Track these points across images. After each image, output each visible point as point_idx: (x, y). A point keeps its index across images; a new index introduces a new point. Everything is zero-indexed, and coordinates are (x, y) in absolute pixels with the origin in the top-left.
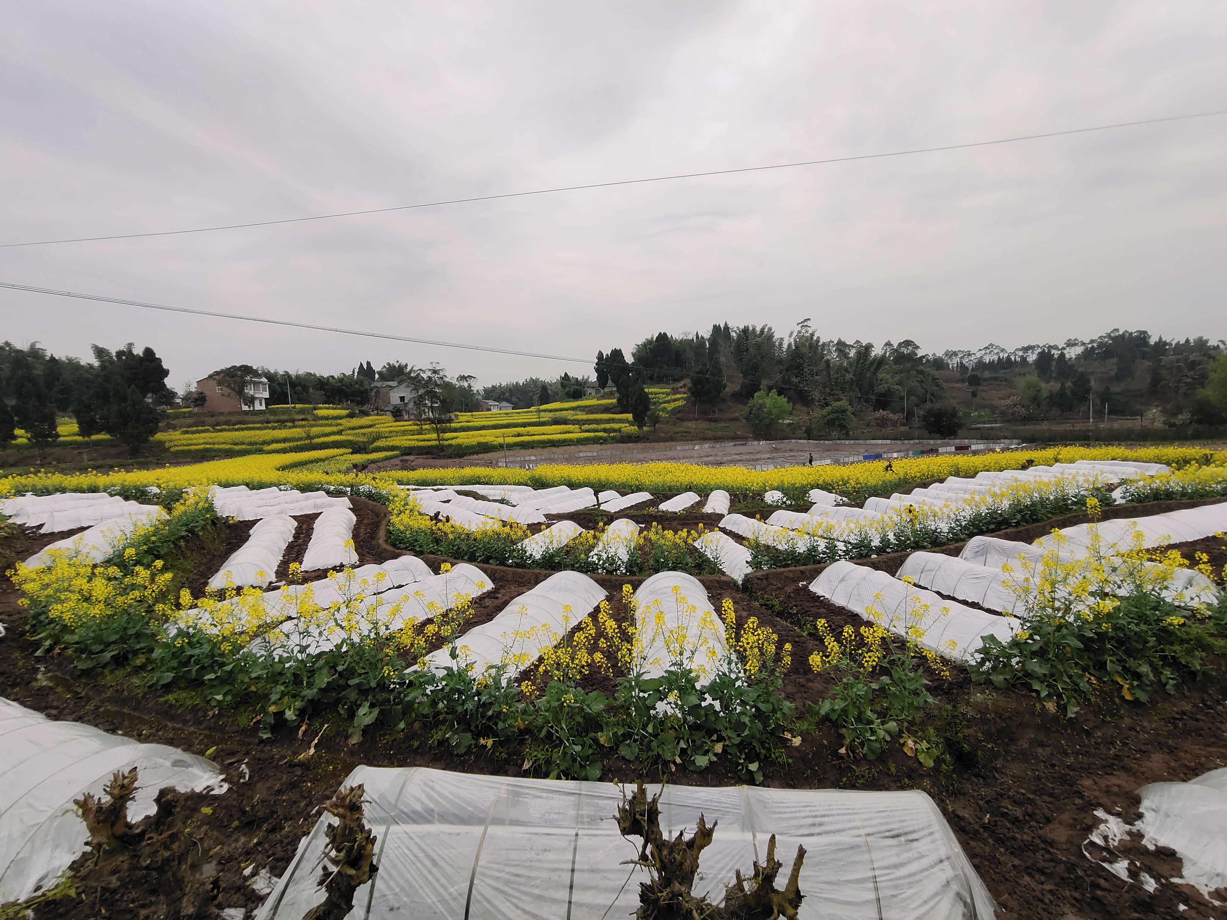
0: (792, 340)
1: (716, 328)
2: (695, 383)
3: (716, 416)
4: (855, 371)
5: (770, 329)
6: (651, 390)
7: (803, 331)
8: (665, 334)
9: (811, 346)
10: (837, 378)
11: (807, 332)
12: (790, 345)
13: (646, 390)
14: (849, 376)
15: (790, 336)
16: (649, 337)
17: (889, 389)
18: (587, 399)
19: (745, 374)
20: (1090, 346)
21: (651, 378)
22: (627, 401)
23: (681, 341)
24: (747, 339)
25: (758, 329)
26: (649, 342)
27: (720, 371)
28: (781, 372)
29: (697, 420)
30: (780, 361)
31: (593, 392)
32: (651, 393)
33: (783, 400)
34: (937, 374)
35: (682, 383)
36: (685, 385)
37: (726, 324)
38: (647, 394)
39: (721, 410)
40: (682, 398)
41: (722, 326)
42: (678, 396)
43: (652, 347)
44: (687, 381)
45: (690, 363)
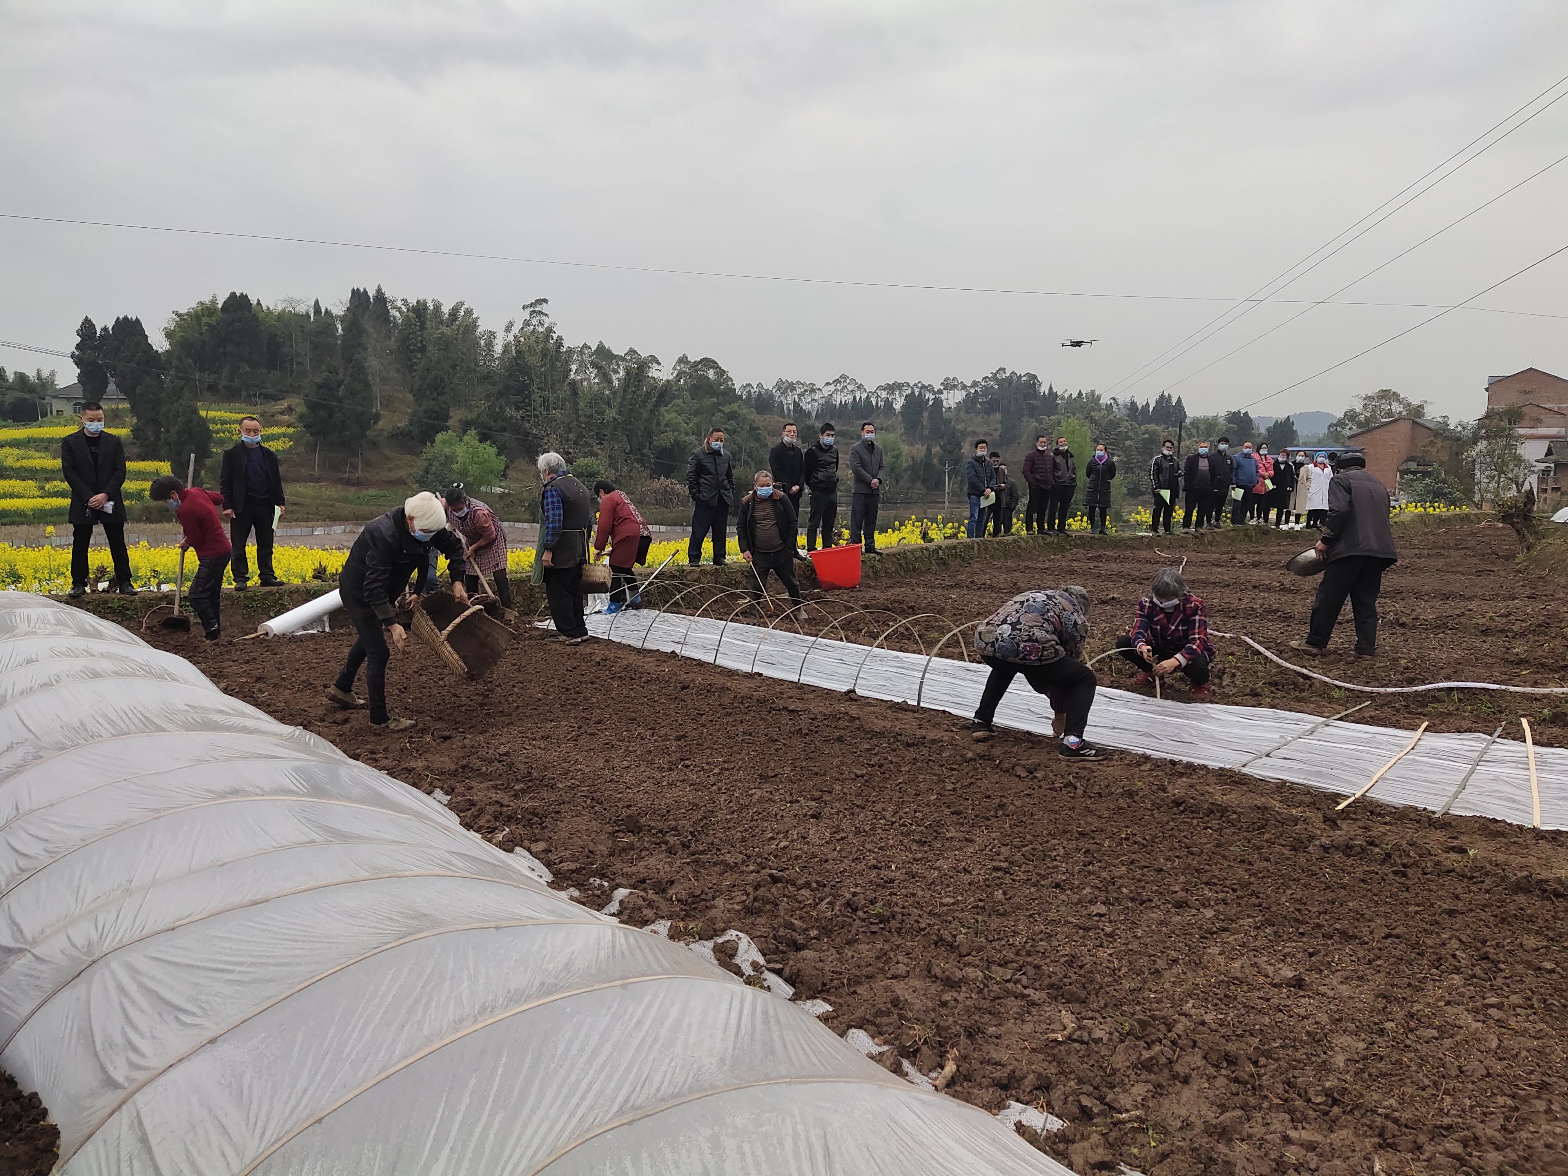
0: (511, 338)
1: (358, 296)
2: (313, 407)
3: (359, 473)
4: (621, 405)
5: (469, 312)
6: (212, 414)
7: (535, 321)
8: (244, 297)
9: (545, 353)
10: (591, 417)
11: (541, 324)
12: (506, 347)
13: (203, 413)
14: (611, 414)
15: (508, 329)
16: (207, 300)
17: (677, 442)
18: (52, 424)
19: (419, 395)
20: (973, 391)
21: (212, 388)
22: (157, 434)
23: (281, 316)
24: (423, 327)
25: (446, 309)
26: (206, 311)
27: (367, 385)
28: (488, 397)
29: (318, 480)
30: (487, 377)
31: (68, 409)
32: (214, 421)
33: (488, 450)
34: (758, 420)
35: (284, 404)
36: (290, 409)
37: (379, 290)
38: (204, 422)
39: (368, 464)
40: (284, 435)
41: (372, 293)
42: (276, 430)
43: (213, 321)
44: (296, 402)
45: (300, 364)
